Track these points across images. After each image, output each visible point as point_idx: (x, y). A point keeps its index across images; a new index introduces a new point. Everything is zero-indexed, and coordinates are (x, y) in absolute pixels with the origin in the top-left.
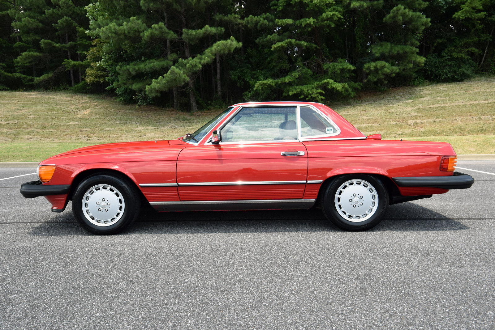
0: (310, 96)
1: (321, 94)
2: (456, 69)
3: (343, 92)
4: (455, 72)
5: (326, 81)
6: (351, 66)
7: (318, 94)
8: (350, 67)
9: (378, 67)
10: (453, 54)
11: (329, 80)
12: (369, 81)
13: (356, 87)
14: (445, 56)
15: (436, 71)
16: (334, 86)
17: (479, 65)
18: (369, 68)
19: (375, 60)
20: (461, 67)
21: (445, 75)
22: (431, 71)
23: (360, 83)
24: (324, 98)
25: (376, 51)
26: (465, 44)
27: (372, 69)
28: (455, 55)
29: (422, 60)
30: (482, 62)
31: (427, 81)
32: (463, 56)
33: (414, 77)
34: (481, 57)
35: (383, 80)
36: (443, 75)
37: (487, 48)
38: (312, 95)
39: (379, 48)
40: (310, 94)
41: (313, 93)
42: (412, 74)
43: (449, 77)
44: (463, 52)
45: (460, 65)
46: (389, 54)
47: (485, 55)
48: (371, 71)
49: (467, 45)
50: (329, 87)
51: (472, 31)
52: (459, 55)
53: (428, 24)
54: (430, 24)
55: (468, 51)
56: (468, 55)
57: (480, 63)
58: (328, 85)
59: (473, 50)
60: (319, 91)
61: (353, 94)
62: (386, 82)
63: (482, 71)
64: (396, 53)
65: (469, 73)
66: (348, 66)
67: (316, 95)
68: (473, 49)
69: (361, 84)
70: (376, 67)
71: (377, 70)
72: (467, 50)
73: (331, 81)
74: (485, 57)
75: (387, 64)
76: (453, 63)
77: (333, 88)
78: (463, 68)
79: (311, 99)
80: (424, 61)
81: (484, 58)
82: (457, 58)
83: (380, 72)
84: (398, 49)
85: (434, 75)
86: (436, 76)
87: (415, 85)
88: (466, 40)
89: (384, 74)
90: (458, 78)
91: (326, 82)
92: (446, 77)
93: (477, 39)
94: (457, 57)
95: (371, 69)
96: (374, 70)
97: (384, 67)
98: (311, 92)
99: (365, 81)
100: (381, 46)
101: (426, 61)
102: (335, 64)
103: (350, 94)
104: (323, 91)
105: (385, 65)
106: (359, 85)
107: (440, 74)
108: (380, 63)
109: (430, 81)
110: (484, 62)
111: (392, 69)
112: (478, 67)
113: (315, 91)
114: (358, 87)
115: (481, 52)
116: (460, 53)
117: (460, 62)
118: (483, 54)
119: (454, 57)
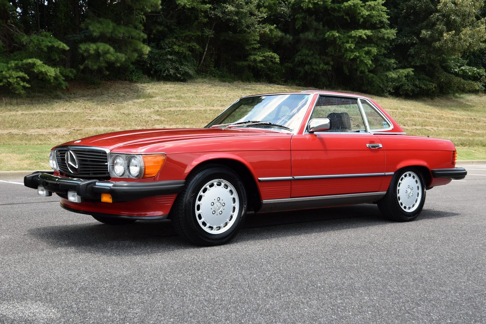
0: (5, 80)
1: (23, 79)
2: (178, 65)
3: (52, 81)
4: (177, 69)
5: (30, 61)
6: (65, 45)
7: (18, 79)
8: (63, 46)
9: (100, 51)
10: (175, 47)
11: (34, 59)
12: (86, 67)
13: (67, 74)
14: (166, 48)
15: (156, 65)
16: (43, 70)
17: (199, 64)
18: (87, 50)
19: (94, 40)
20: (183, 64)
21: (166, 72)
22: (151, 64)
23: (72, 69)
24: (28, 85)
25: (96, 29)
26: (186, 36)
27: (92, 52)
28: (176, 48)
29: (147, 49)
30: (202, 62)
31: (146, 76)
32: (184, 51)
33: (132, 70)
34: (201, 54)
35: (104, 69)
36: (164, 71)
37: (207, 46)
38: (9, 80)
39: (99, 25)
40: (6, 78)
41: (11, 76)
42: (129, 66)
43: (171, 74)
44: (185, 47)
45: (181, 62)
46: (111, 35)
47: (205, 53)
48: (90, 55)
49: (189, 39)
50: (36, 71)
51: (196, 23)
52: (182, 49)
53: (158, 6)
54: (161, 7)
55: (189, 46)
56: (190, 51)
57: (200, 62)
58: (34, 68)
59: (194, 46)
60: (21, 74)
61: (65, 84)
62: (108, 73)
63: (202, 71)
64: (121, 35)
65: (191, 72)
66: (60, 44)
67: (15, 80)
68: (195, 44)
69: (75, 71)
70: (97, 51)
71: (98, 54)
72: (188, 45)
73: (39, 62)
74: (205, 56)
75: (112, 49)
76: (174, 58)
77: (41, 72)
78: (185, 65)
79: (7, 85)
80: (147, 52)
82: (178, 53)
83: (101, 59)
84: (121, 32)
85: (153, 70)
86: (156, 72)
87: (134, 81)
88: (187, 33)
89: (107, 62)
90: (181, 78)
91: (29, 63)
92: (168, 74)
93: (199, 33)
94: (178, 51)
95: (90, 52)
96: (94, 54)
97: (107, 52)
98: (8, 75)
99: (82, 67)
100: (100, 22)
101: (150, 52)
102: (41, 38)
103: (60, 84)
104: (26, 76)
105: (109, 50)
106: (71, 72)
107: (161, 71)
108: (103, 47)
109: (149, 76)
110: (204, 61)
111: (117, 56)
112: (198, 67)
113: (14, 74)
114: (70, 74)
115: (201, 50)
116: (181, 47)
117: (181, 58)
118: (204, 52)
119: (175, 50)
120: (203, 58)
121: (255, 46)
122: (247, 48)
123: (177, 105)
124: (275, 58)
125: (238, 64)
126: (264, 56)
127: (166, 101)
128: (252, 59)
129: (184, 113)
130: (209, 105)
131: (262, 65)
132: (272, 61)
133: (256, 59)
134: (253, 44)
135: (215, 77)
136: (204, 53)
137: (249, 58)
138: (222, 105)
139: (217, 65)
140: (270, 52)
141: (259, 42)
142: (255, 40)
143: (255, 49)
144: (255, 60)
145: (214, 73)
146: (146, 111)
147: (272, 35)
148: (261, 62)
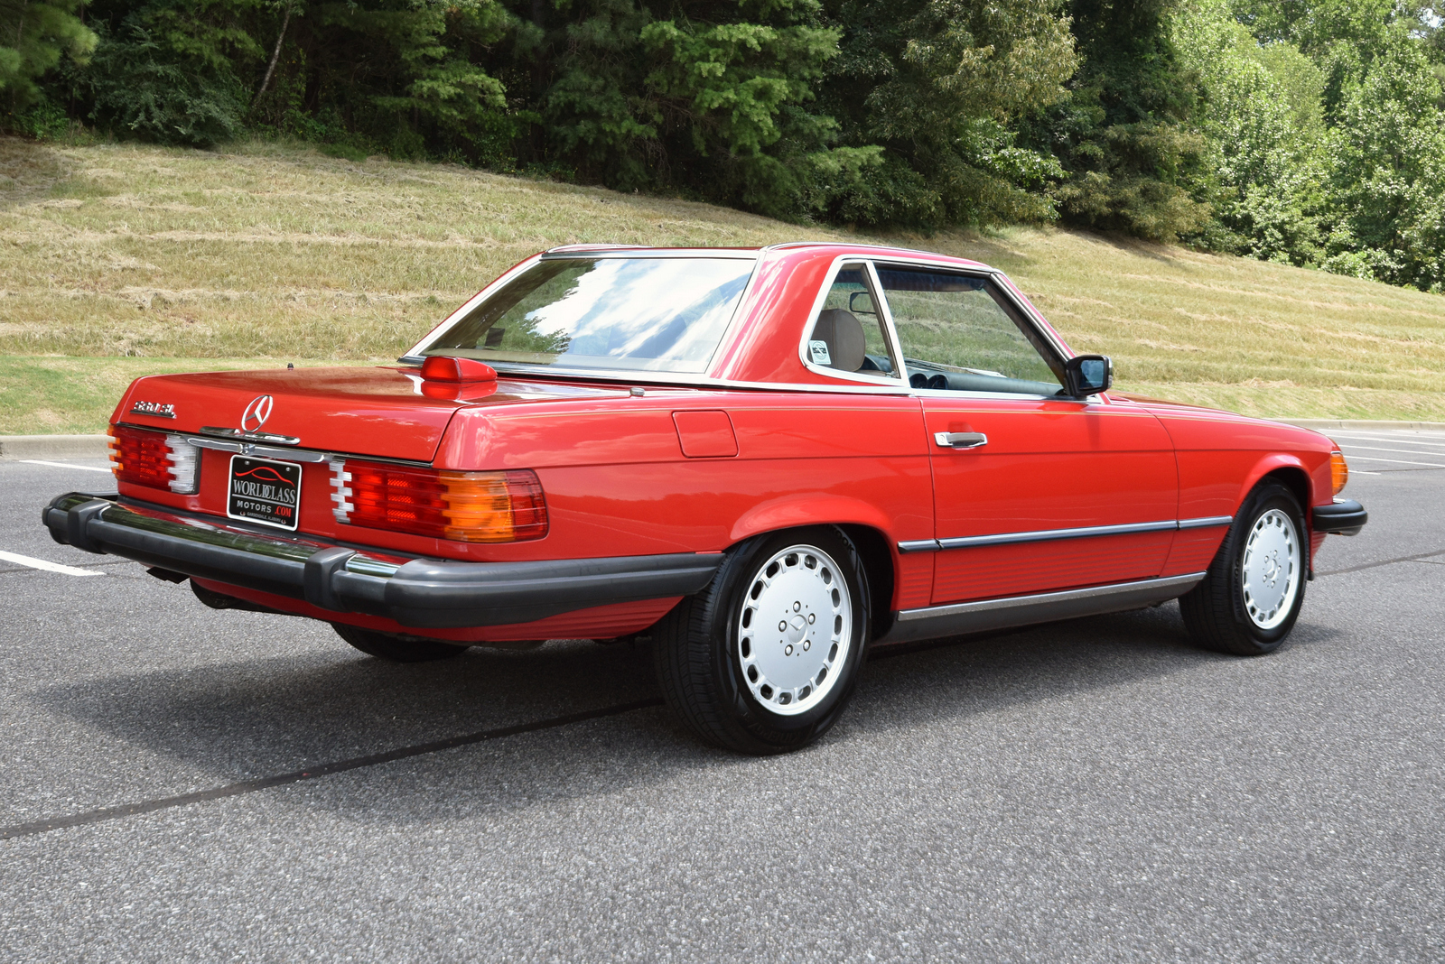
2: (183, 95)
4: (179, 108)
10: (174, 36)
14: (142, 39)
17: (254, 96)
20: (201, 93)
21: (142, 116)
28: (179, 41)
29: (88, 39)
30: (263, 89)
32: (206, 52)
33: (33, 101)
34: (262, 67)
36: (135, 115)
37: (280, 42)
43: (155, 124)
44: (208, 39)
45: (196, 85)
47: (273, 62)
49: (221, 16)
52: (194, 46)
55: (224, 40)
56: (222, 51)
57: (256, 91)
59: (240, 41)
63: (263, 120)
65: (227, 121)
68: (242, 35)
72: (221, 35)
74: (273, 73)
76: (172, 71)
78: (208, 96)
80: (90, 48)
81: (269, 75)
82: (184, 55)
85: (98, 106)
86: (107, 111)
87: (39, 136)
92: (146, 123)
94: (186, 49)
107: (123, 109)
110: (268, 89)
112: (251, 104)
115: (262, 54)
116: (196, 38)
117: (197, 72)
118: (269, 59)
119: (175, 46)
120: (267, 79)
121: (432, 52)
122: (407, 56)
123: (192, 222)
124: (495, 93)
125: (379, 103)
126: (460, 85)
127: (154, 207)
128: (425, 89)
129: (217, 249)
130: (294, 228)
131: (455, 113)
132: (482, 101)
133: (437, 94)
134: (424, 46)
135: (303, 138)
136: (269, 64)
137: (415, 87)
138: (337, 230)
139: (311, 102)
140: (477, 74)
141: (443, 39)
142: (434, 34)
143: (431, 61)
144: (433, 94)
145: (302, 127)
146: (90, 238)
147: (482, 20)
148: (450, 101)
